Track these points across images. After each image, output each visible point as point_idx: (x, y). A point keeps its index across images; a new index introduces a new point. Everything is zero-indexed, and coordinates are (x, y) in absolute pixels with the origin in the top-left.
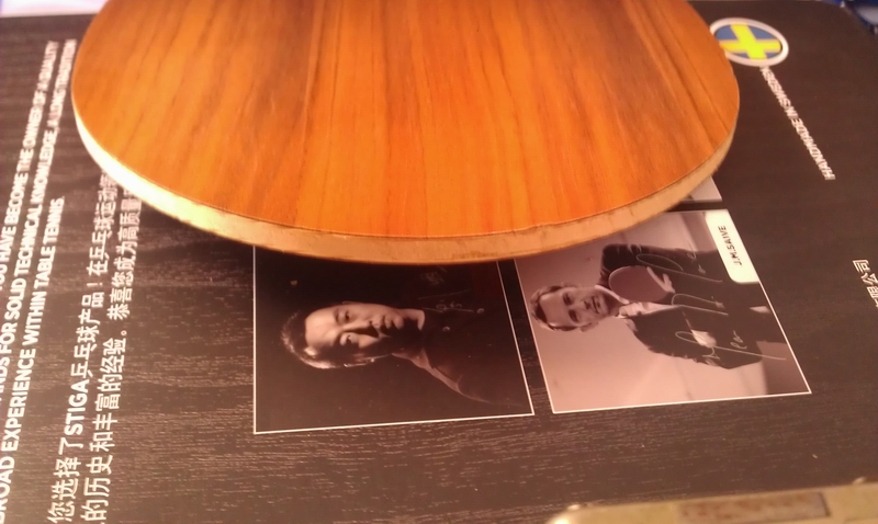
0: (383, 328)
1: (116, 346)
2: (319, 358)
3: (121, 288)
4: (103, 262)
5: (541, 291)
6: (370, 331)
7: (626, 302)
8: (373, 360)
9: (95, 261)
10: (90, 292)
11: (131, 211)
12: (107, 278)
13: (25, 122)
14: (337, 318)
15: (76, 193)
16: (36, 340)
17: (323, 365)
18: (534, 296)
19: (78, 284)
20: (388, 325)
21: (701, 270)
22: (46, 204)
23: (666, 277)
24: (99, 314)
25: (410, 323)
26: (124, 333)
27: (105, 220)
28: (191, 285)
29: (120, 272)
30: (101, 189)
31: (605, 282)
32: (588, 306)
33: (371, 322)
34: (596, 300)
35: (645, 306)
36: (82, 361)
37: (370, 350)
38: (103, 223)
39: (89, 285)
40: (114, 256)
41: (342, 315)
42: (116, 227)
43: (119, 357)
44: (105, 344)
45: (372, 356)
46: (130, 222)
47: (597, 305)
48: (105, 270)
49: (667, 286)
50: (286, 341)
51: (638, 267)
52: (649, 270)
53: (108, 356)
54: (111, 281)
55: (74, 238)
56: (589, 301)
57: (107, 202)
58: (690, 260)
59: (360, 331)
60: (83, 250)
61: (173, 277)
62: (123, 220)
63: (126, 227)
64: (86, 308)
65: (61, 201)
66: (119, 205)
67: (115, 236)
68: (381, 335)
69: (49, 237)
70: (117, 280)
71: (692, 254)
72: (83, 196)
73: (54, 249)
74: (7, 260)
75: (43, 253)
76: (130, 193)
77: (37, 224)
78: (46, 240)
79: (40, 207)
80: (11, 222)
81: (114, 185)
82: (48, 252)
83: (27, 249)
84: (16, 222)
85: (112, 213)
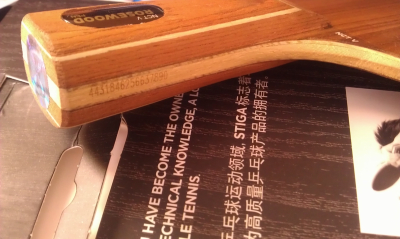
11: (255, 199)
15: (209, 171)
22: (186, 180)
27: (234, 205)
30: (230, 171)
38: (232, 207)
42: (243, 213)
46: (255, 210)
57: (235, 185)
60: (216, 234)
62: (250, 206)
63: (252, 214)
65: (197, 178)
66: (244, 190)
67: (242, 222)
69: (188, 214)
72: (215, 175)
73: (191, 227)
74: (152, 232)
75: (182, 230)
76: (253, 180)
77: (178, 197)
78: (184, 217)
79: (181, 181)
80: (157, 192)
81: (240, 168)
82: (186, 231)
83: (168, 223)
84: (161, 193)
85: (239, 197)
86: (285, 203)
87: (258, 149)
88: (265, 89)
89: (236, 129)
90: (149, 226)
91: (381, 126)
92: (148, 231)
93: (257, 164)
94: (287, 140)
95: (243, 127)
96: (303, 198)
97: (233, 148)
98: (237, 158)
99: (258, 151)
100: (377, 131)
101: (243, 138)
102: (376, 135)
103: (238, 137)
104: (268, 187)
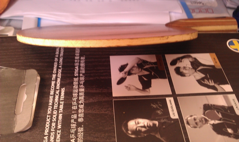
0: (148, 126)
1: (81, 130)
2: (132, 134)
3: (81, 113)
4: (76, 106)
5: (188, 117)
6: (144, 127)
7: (210, 120)
8: (146, 135)
9: (74, 106)
10: (73, 114)
11: (82, 92)
12: (77, 110)
13: (53, 66)
14: (136, 123)
15: (67, 86)
16: (60, 127)
17: (133, 136)
18: (186, 118)
19: (70, 112)
20: (149, 125)
21: (229, 111)
23: (220, 113)
24: (76, 120)
25: (154, 125)
26: (83, 126)
27: (75, 94)
28: (98, 113)
29: (80, 109)
30: (74, 85)
31: (204, 114)
32: (200, 121)
33: (144, 125)
34: (202, 120)
35: (215, 121)
36: (73, 133)
37: (145, 132)
39: (73, 112)
40: (78, 104)
41: (137, 122)
42: (78, 96)
43: (82, 133)
44: (78, 129)
45: (145, 134)
47: (202, 121)
48: (77, 108)
49: (220, 116)
50: (123, 129)
51: (212, 110)
52: (215, 111)
53: (79, 132)
54: (78, 111)
55: (68, 99)
56: (200, 120)
57: (76, 89)
58: (226, 109)
59: (142, 127)
60: (71, 103)
61: (94, 110)
62: (80, 94)
63: (81, 96)
64: (73, 119)
65: (64, 89)
66: (79, 90)
67: (78, 98)
68: (147, 128)
70: (80, 111)
71: (226, 107)
72: (69, 87)
73: (63, 102)
74: (52, 105)
75: (60, 103)
76: (81, 87)
77: (58, 95)
78: (61, 99)
79: (59, 90)
80: (52, 94)
81: (77, 84)
82: (62, 103)
83: (56, 102)
84: (53, 94)
85: (77, 92)
86: (91, 92)
87: (82, 78)
88: (84, 60)
89: (75, 73)
90: (50, 103)
91: (120, 66)
92: (50, 104)
93: (82, 82)
94: (91, 75)
95: (77, 72)
96: (96, 90)
97: (74, 79)
98: (76, 81)
99: (82, 79)
100: (119, 68)
101: (78, 75)
102: (119, 69)
103: (76, 75)
104: (86, 88)
